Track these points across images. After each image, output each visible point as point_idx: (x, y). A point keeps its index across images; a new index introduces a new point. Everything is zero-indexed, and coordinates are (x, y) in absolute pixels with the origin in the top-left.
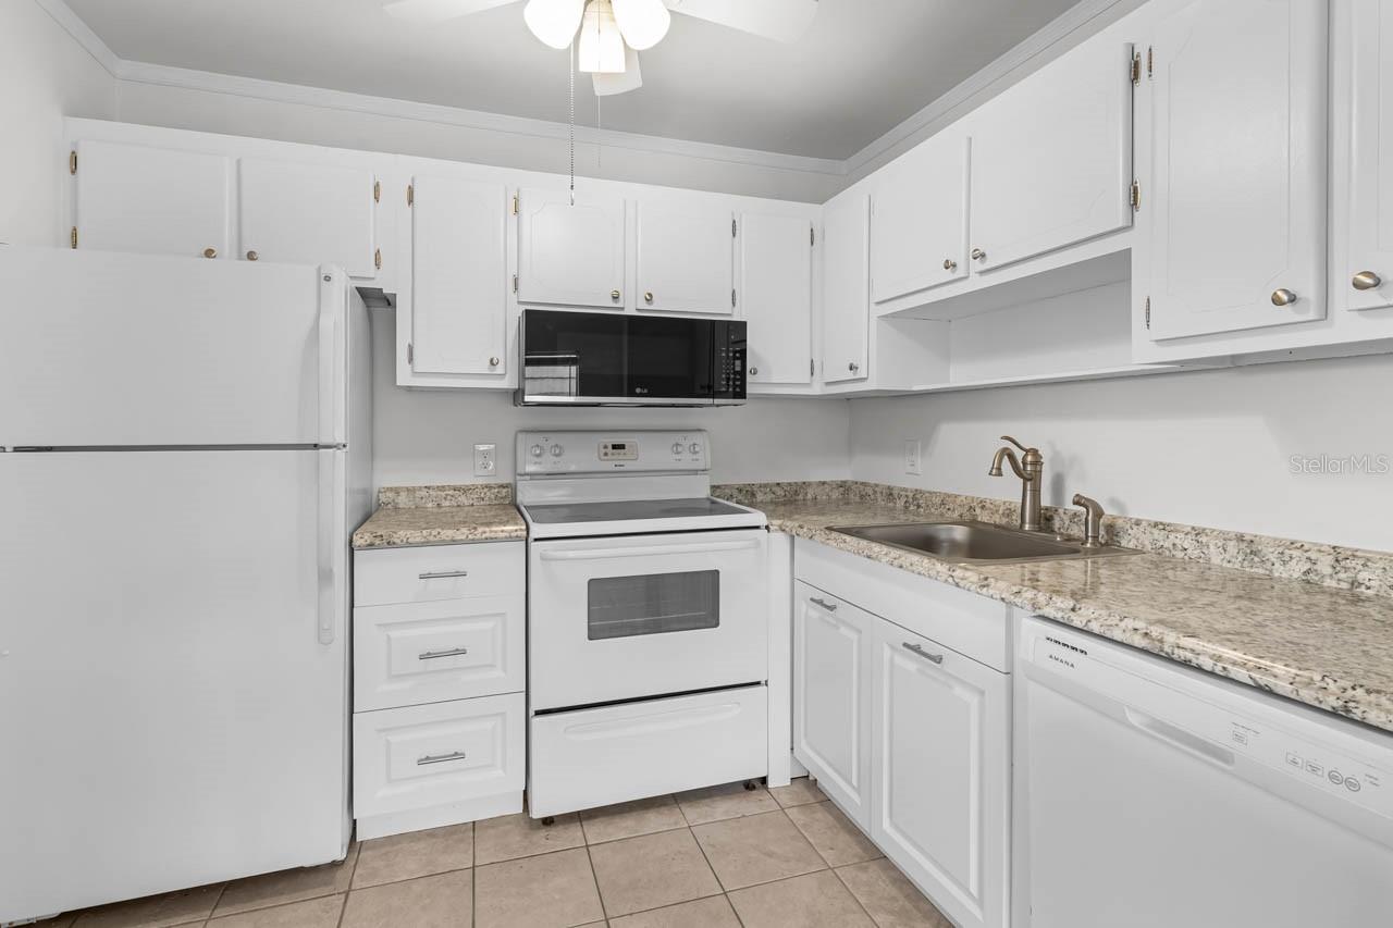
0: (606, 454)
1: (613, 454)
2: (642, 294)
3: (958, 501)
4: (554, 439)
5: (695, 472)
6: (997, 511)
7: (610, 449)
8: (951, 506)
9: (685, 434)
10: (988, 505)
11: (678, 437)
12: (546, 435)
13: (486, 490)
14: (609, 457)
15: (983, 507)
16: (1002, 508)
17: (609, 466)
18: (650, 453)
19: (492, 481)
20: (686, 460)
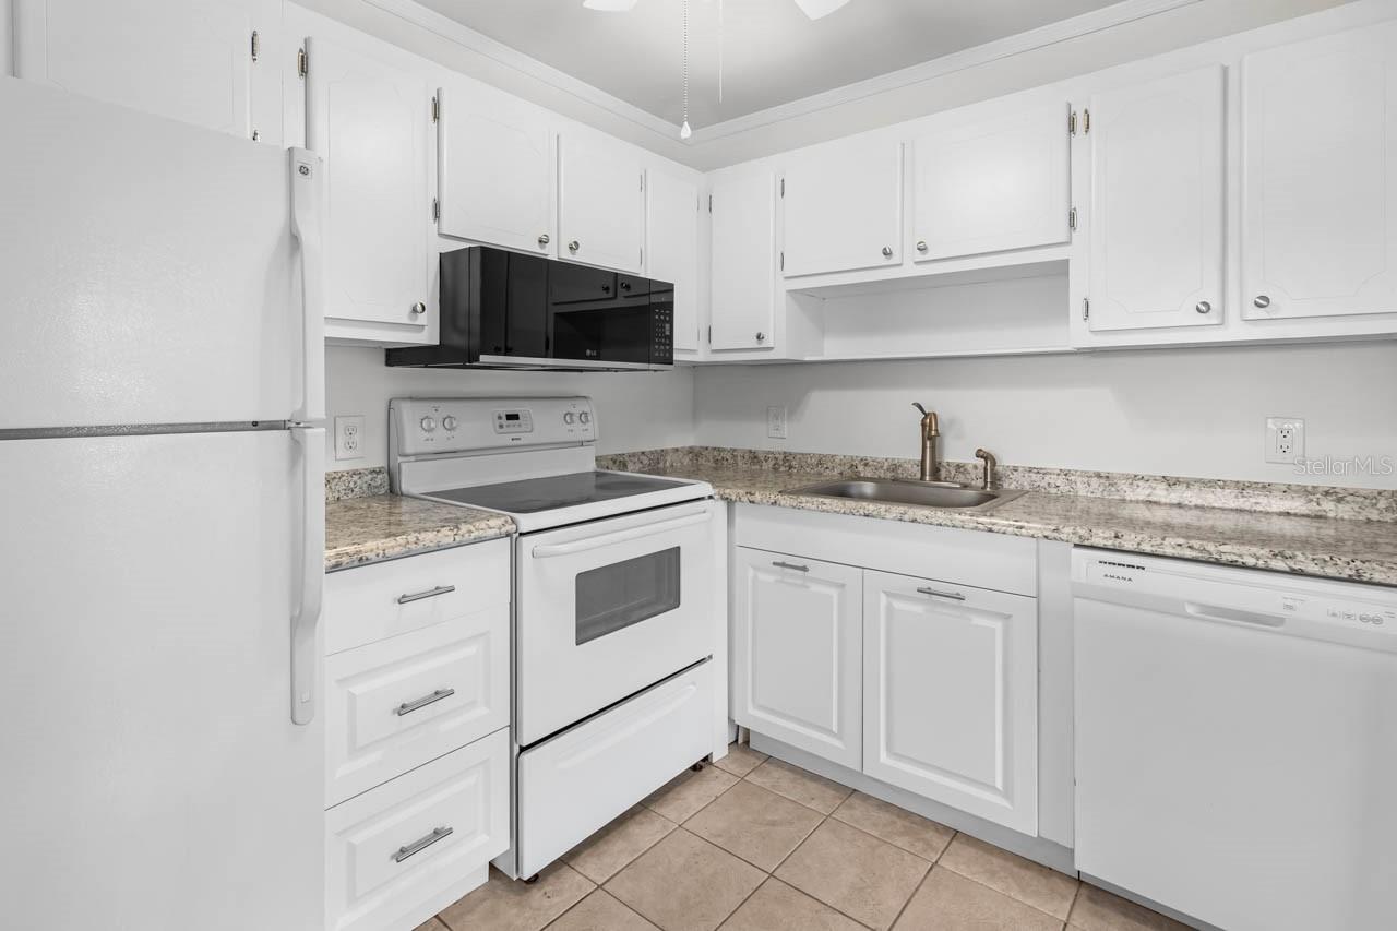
0: (501, 426)
1: (508, 426)
2: (566, 241)
3: (837, 461)
4: (446, 409)
5: (581, 444)
6: (882, 467)
7: (504, 421)
8: (830, 465)
9: (573, 402)
10: (871, 463)
11: (567, 406)
12: (437, 404)
13: (356, 478)
14: (505, 429)
15: (866, 465)
16: (886, 464)
17: (506, 440)
18: (544, 423)
19: (360, 466)
20: (578, 432)
